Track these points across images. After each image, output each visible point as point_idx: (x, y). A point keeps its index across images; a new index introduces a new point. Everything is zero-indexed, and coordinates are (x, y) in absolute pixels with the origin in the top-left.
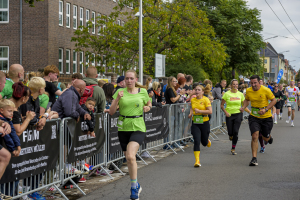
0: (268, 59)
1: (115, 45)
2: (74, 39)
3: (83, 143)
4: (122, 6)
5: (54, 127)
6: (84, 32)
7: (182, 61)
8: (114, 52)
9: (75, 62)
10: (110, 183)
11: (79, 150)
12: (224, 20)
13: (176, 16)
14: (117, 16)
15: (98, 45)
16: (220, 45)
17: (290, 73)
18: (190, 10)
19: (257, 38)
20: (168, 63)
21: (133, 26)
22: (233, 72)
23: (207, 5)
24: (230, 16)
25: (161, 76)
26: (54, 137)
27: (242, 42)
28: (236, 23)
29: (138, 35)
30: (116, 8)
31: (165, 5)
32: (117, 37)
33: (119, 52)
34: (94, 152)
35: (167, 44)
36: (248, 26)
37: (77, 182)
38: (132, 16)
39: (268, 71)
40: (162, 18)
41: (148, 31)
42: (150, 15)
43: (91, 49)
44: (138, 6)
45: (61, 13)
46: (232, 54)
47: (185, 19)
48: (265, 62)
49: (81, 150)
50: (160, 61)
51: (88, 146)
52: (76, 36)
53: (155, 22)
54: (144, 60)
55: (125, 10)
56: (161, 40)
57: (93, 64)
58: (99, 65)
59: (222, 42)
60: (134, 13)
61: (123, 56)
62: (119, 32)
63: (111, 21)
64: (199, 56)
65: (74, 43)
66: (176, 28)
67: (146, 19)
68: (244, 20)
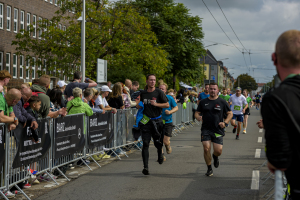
0: (207, 66)
1: (56, 49)
2: (14, 43)
3: (29, 148)
4: (63, 10)
6: (25, 35)
7: (123, 66)
8: (56, 56)
9: (15, 66)
10: (55, 189)
12: (167, 27)
13: (119, 22)
14: (58, 20)
15: (38, 48)
16: (161, 51)
17: (228, 80)
18: (132, 16)
19: (199, 45)
20: (110, 68)
21: (75, 31)
22: (173, 79)
23: (149, 11)
25: (103, 81)
27: (184, 49)
29: (80, 40)
30: (58, 12)
31: (107, 10)
33: (61, 55)
34: (39, 157)
35: (109, 49)
36: (190, 33)
37: (22, 188)
38: (75, 20)
39: (207, 78)
40: (104, 23)
41: (90, 36)
42: (92, 21)
43: (31, 53)
44: (81, 10)
45: (1, 16)
46: (174, 60)
47: (127, 25)
48: (205, 69)
49: (26, 155)
50: (102, 65)
51: (33, 151)
52: (17, 40)
53: (97, 27)
55: (67, 14)
56: (103, 45)
57: (34, 68)
58: (39, 69)
59: (165, 49)
60: (77, 18)
61: (65, 60)
62: (61, 37)
63: (53, 25)
64: (141, 62)
65: (15, 46)
66: (118, 34)
67: (89, 24)
68: (186, 27)
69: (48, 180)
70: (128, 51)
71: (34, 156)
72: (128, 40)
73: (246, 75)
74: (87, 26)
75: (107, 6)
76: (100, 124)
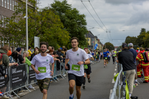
0: (90, 39)
1: (14, 32)
4: (17, 13)
7: (48, 40)
8: (13, 36)
12: (68, 20)
13: (44, 18)
14: (14, 18)
15: (5, 32)
16: (66, 32)
17: (100, 45)
18: (51, 15)
19: (85, 28)
20: (41, 41)
21: (23, 23)
24: (72, 19)
28: (75, 22)
29: (25, 27)
30: (14, 14)
31: (39, 13)
32: (15, 28)
33: (16, 36)
34: (4, 86)
35: (40, 31)
36: (80, 23)
39: (90, 45)
40: (37, 19)
41: (30, 25)
42: (31, 18)
43: (1, 35)
44: (25, 13)
47: (49, 19)
48: (88, 40)
50: (37, 40)
53: (34, 21)
54: (29, 40)
55: (19, 15)
56: (37, 30)
57: (3, 42)
58: (6, 42)
59: (67, 30)
60: (23, 17)
61: (18, 38)
62: (16, 26)
63: (12, 21)
64: (56, 38)
66: (44, 24)
67: (29, 19)
68: (78, 20)
70: (50, 32)
72: (49, 27)
73: (109, 43)
74: (28, 20)
75: (38, 10)
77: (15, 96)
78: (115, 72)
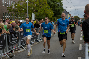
1: (20, 11)
2: (7, 10)
3: (13, 40)
5: (4, 36)
6: (10, 7)
7: (40, 15)
8: (20, 13)
9: (8, 16)
11: (12, 43)
12: (52, 3)
13: (38, 2)
14: (20, 2)
15: (14, 11)
16: (51, 10)
19: (62, 8)
20: (36, 16)
21: (25, 5)
22: (55, 18)
24: (54, 2)
25: (34, 20)
26: (4, 39)
27: (57, 9)
28: (56, 4)
29: (27, 8)
32: (20, 9)
35: (35, 10)
36: (59, 4)
37: (12, 52)
38: (25, 2)
40: (33, 3)
41: (30, 7)
42: (30, 2)
43: (12, 13)
45: (3, 2)
46: (54, 13)
47: (40, 3)
49: (13, 43)
50: (33, 15)
52: (8, 9)
54: (29, 15)
55: (22, 1)
56: (34, 9)
57: (13, 17)
58: (15, 17)
61: (22, 14)
62: (21, 7)
63: (18, 4)
64: (45, 14)
65: (8, 11)
66: (38, 6)
68: (58, 3)
69: (19, 49)
71: (15, 43)
72: (41, 7)
73: (77, 16)
74: (28, 4)
76: (33, 32)
77: (23, 48)
78: (81, 33)
